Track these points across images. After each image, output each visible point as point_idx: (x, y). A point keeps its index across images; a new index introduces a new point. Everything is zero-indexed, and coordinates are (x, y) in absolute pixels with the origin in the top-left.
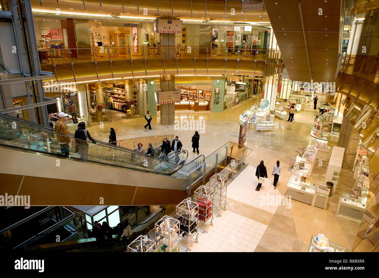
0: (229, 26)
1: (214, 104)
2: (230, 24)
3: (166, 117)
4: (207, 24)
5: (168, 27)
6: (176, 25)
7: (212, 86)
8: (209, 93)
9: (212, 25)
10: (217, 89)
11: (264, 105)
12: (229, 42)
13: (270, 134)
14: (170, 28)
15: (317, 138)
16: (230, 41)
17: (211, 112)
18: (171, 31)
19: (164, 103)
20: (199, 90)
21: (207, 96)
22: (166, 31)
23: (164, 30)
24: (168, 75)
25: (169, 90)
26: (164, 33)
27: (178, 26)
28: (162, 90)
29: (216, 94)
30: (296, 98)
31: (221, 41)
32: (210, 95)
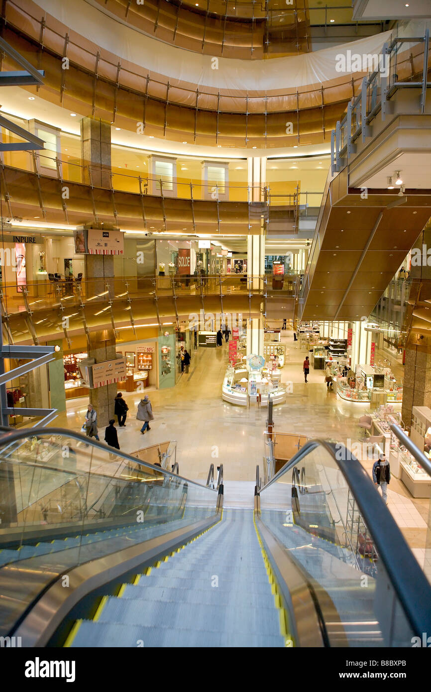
0: (182, 240)
1: (162, 374)
2: (181, 238)
3: (105, 411)
4: (151, 237)
5: (103, 243)
6: (116, 239)
7: (156, 343)
8: (147, 357)
9: (155, 240)
10: (165, 347)
11: (259, 364)
12: (182, 266)
13: (280, 409)
14: (106, 245)
15: (355, 401)
16: (184, 266)
17: (157, 389)
18: (108, 250)
19: (102, 385)
20: (126, 352)
21: (143, 362)
22: (101, 250)
23: (98, 248)
24: (105, 331)
25: (107, 359)
26: (98, 254)
27: (119, 242)
28: (95, 360)
29: (162, 356)
30: (275, 347)
31: (170, 265)
32: (150, 358)
